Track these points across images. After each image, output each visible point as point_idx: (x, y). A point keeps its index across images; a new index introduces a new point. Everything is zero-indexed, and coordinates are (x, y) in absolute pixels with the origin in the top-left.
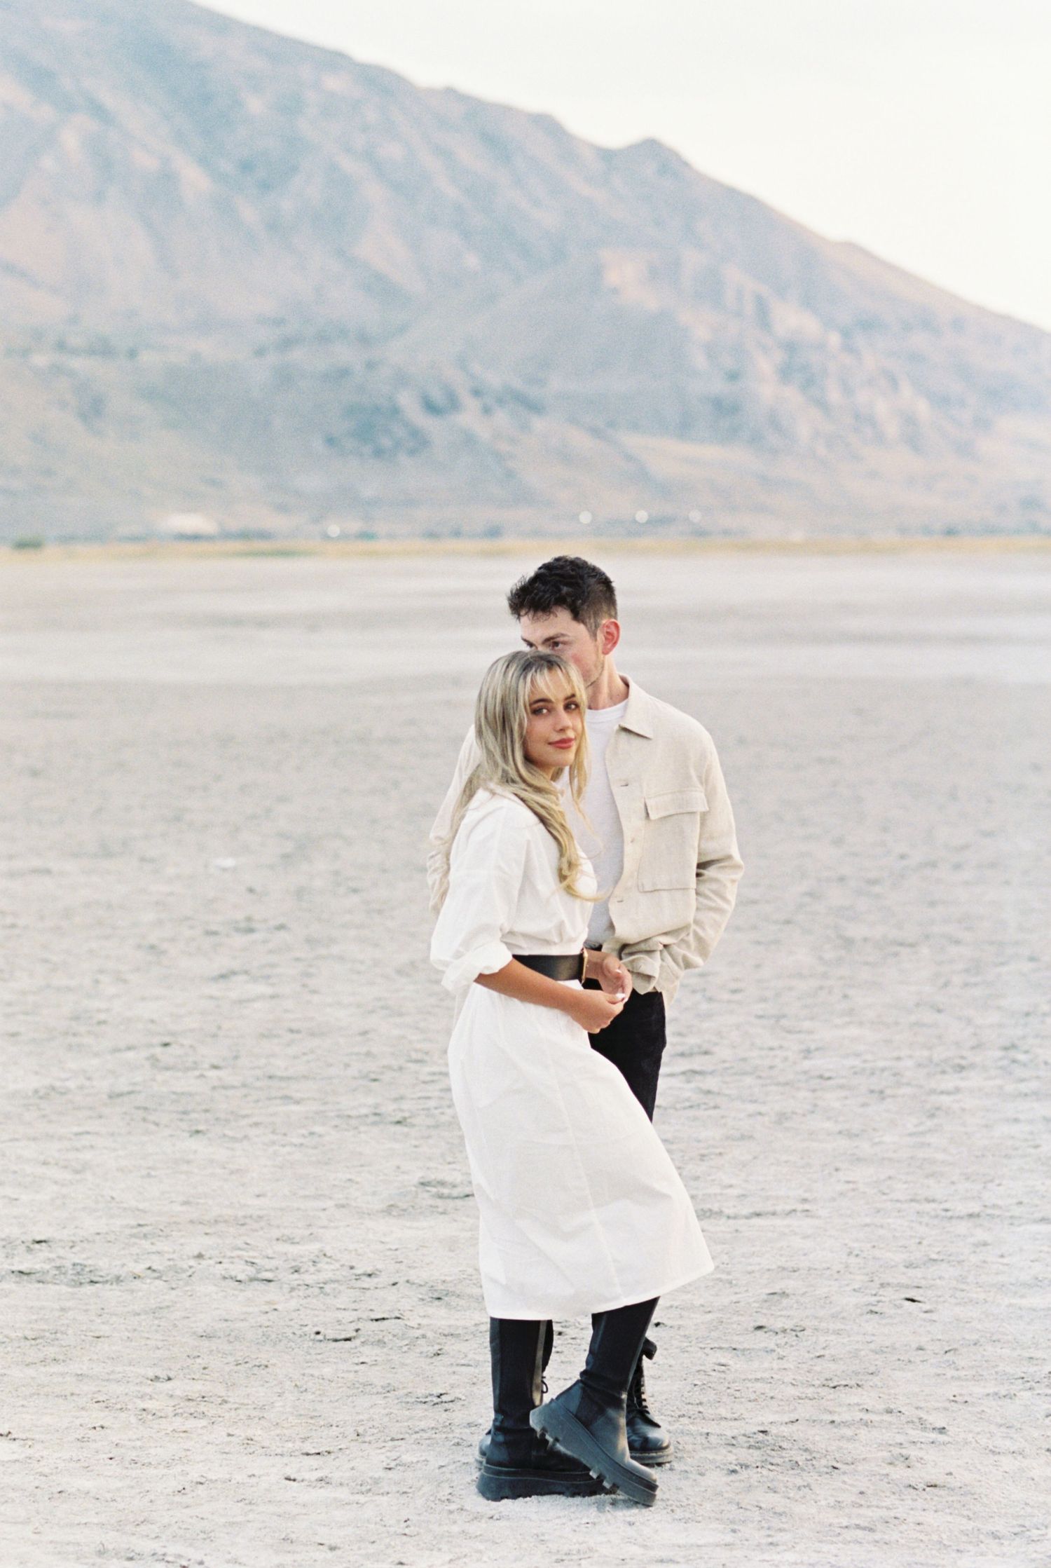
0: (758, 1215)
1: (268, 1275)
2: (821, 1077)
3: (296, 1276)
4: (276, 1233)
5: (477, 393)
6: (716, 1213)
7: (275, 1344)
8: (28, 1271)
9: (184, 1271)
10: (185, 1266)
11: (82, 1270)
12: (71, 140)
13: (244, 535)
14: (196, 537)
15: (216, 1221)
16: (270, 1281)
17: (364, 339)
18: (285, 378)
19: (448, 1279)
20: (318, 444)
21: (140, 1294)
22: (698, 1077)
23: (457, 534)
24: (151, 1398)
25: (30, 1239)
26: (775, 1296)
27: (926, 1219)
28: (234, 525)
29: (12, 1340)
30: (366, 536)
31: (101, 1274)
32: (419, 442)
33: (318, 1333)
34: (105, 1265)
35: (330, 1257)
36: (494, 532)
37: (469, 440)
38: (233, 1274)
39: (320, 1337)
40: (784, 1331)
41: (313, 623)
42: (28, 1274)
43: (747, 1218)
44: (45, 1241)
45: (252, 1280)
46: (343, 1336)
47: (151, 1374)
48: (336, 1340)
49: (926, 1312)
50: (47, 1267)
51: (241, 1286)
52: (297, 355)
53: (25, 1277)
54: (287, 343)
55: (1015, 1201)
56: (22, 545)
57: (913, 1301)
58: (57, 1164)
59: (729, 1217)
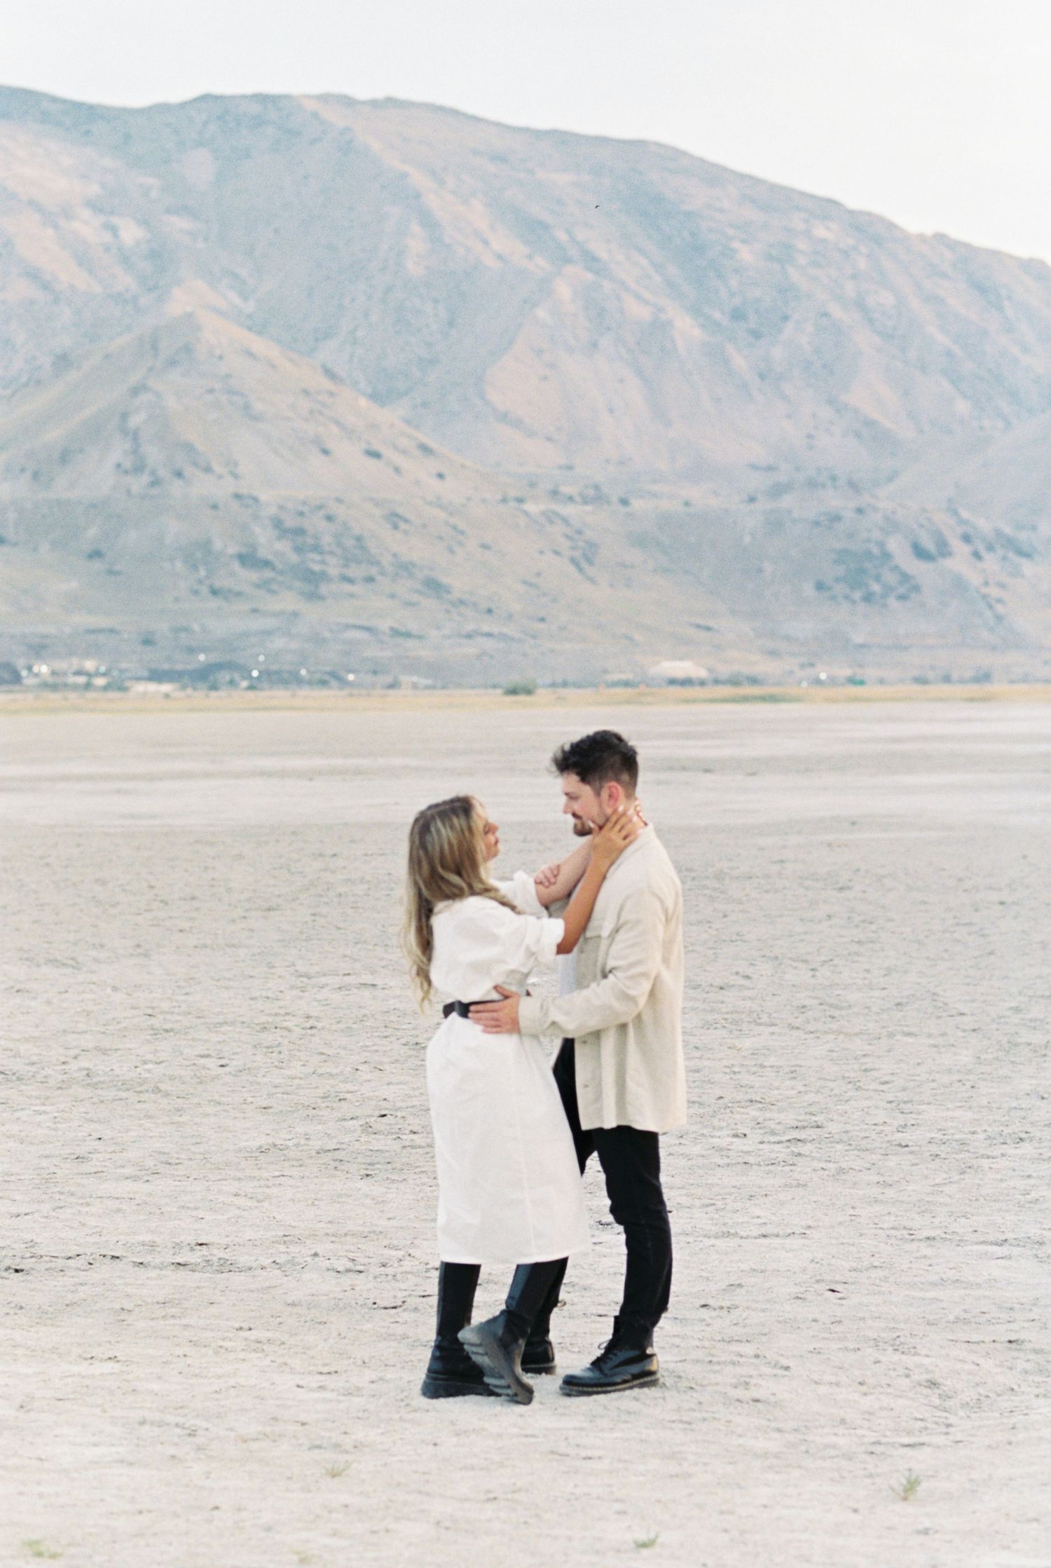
0: (764, 1236)
1: (361, 1268)
2: (900, 1145)
3: (383, 1268)
4: (386, 1242)
5: (966, 538)
6: (733, 1234)
7: (341, 1310)
8: (183, 1263)
9: (299, 1264)
10: (302, 1261)
11: (225, 1263)
12: (563, 290)
13: (735, 681)
14: (687, 682)
15: (346, 1235)
16: (361, 1272)
17: (853, 486)
18: (775, 524)
19: (494, 1272)
20: (808, 590)
21: (260, 1278)
22: (800, 1144)
23: (947, 679)
24: (231, 1340)
25: (194, 1242)
26: (732, 1287)
27: (893, 1241)
28: (724, 671)
29: (147, 1304)
30: (854, 681)
31: (239, 1266)
32: (909, 588)
33: (375, 1303)
34: (243, 1260)
35: (414, 1257)
36: (984, 677)
37: (959, 584)
38: (336, 1266)
39: (375, 1306)
40: (722, 1308)
41: (754, 767)
42: (185, 1265)
43: (755, 1238)
44: (206, 1244)
45: (348, 1271)
46: (392, 1305)
47: (237, 1325)
48: (386, 1308)
49: (840, 1299)
50: (199, 1260)
51: (339, 1275)
52: (787, 501)
53: (182, 1268)
54: (778, 491)
55: (971, 1230)
56: (513, 691)
57: (833, 1291)
58: (246, 1196)
59: (741, 1238)
